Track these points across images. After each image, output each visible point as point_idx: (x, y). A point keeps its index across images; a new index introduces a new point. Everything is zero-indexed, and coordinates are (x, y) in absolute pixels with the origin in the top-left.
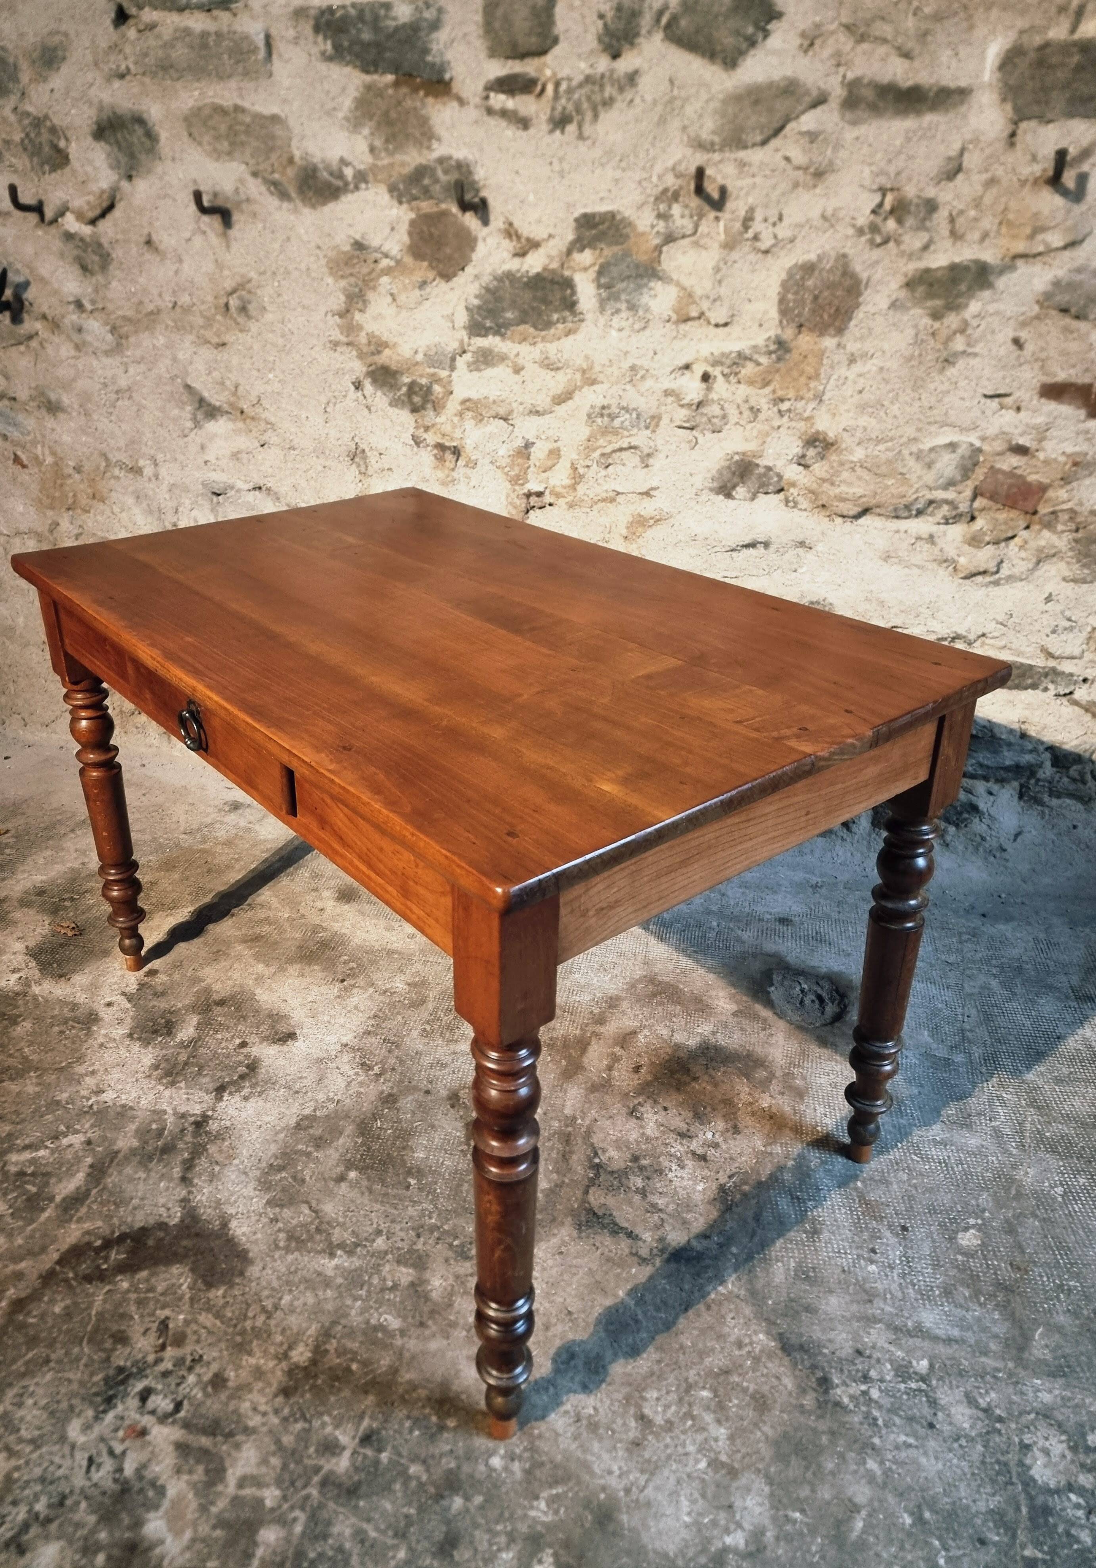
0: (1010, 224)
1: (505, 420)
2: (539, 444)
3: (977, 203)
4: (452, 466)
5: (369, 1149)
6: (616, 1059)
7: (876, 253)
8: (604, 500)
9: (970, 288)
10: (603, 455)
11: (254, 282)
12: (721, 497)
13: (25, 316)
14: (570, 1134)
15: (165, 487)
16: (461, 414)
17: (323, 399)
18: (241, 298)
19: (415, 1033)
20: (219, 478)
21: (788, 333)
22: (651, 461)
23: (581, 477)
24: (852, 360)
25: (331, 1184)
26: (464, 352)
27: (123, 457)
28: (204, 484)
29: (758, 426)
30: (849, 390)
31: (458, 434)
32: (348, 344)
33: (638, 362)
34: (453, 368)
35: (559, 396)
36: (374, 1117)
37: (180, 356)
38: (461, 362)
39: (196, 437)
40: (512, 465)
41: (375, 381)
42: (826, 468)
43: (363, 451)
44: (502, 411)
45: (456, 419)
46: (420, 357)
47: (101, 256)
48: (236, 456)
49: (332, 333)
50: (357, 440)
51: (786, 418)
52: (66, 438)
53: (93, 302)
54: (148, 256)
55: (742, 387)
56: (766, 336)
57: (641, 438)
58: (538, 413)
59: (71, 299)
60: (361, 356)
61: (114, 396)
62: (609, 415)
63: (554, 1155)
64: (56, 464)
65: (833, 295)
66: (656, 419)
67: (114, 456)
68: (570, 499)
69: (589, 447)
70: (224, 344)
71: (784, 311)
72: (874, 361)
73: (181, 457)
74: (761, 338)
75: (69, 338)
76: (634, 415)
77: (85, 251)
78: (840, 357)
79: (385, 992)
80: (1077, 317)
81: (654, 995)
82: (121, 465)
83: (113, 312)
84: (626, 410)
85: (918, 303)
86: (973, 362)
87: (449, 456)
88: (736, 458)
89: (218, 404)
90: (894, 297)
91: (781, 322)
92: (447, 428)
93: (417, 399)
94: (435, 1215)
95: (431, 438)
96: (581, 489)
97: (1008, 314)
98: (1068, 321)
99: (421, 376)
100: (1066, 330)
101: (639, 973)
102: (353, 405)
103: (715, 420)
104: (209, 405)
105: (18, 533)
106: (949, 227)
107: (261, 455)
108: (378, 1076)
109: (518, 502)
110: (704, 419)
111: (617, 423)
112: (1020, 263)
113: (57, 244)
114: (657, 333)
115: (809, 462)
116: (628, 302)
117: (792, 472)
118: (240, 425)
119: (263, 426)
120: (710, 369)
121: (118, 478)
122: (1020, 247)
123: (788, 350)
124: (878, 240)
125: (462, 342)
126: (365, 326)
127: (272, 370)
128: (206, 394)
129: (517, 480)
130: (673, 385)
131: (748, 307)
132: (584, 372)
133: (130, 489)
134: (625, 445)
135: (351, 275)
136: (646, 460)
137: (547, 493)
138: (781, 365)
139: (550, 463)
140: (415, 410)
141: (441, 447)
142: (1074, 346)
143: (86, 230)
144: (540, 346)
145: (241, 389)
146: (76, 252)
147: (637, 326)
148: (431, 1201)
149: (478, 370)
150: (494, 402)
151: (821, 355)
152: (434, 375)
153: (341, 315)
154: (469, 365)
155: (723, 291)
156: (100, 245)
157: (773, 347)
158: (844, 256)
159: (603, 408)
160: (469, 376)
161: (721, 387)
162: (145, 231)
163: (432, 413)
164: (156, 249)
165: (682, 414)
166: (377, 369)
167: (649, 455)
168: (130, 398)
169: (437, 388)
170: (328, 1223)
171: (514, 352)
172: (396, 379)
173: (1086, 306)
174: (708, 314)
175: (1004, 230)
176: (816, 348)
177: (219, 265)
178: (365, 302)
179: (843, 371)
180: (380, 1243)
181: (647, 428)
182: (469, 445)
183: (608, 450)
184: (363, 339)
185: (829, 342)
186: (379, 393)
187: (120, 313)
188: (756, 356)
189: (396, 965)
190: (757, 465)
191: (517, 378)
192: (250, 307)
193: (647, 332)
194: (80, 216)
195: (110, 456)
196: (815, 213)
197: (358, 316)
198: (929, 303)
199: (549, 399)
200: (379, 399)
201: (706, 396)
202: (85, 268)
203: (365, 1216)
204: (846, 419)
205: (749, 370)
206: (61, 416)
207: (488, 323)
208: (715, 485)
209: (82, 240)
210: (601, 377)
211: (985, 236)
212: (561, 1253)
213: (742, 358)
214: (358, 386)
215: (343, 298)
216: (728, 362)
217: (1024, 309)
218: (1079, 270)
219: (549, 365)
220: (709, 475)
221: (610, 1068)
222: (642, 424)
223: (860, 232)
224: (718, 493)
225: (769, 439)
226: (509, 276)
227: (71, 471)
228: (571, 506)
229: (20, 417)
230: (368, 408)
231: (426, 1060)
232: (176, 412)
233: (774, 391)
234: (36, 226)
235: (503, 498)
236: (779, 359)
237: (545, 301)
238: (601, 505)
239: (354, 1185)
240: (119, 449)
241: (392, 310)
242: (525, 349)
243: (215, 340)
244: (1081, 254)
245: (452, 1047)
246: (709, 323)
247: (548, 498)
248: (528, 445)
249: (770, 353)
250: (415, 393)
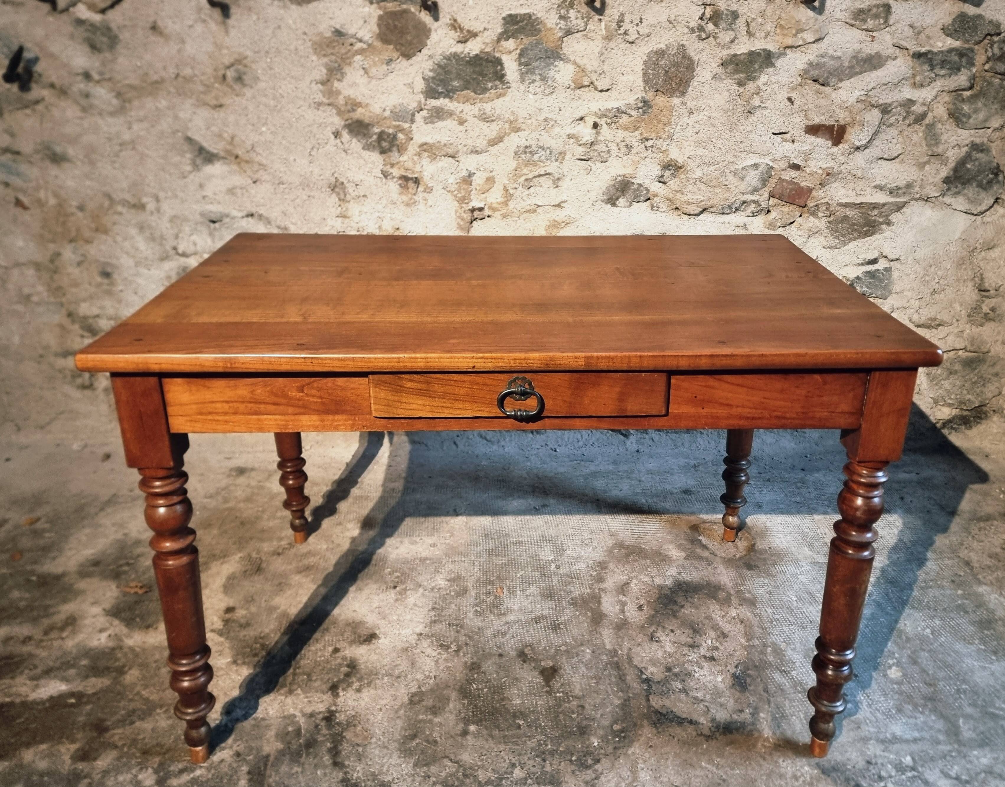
0: (782, 27)
1: (453, 157)
2: (478, 174)
3: (762, 14)
4: (414, 191)
5: (476, 706)
6: (624, 604)
7: (702, 44)
8: (529, 211)
9: (761, 67)
10: (527, 180)
11: (249, 59)
12: (609, 206)
13: (34, 85)
14: (617, 663)
15: (166, 218)
16: (419, 155)
17: (309, 145)
18: (237, 71)
19: (471, 615)
20: (215, 209)
21: (650, 96)
22: (560, 183)
23: (511, 195)
24: (691, 113)
25: (459, 738)
26: (421, 110)
27: (128, 197)
28: (202, 215)
29: (631, 157)
30: (690, 132)
31: (418, 168)
32: (329, 105)
33: (549, 116)
34: (413, 121)
35: (493, 140)
36: (469, 682)
37: (182, 115)
38: (419, 117)
39: (195, 178)
40: (459, 190)
41: (351, 132)
42: (678, 183)
43: (343, 183)
44: (450, 151)
45: (416, 158)
46: (387, 113)
47: (109, 38)
48: (231, 191)
49: (316, 96)
50: (336, 175)
51: (650, 152)
52: (70, 183)
53: (101, 73)
54: (153, 38)
55: (620, 131)
56: (636, 98)
57: (552, 167)
58: (477, 152)
59: (80, 71)
60: (340, 113)
61: (117, 148)
62: (531, 152)
63: (613, 679)
64: (60, 205)
65: (678, 70)
66: (563, 154)
67: (117, 196)
68: (503, 211)
69: (516, 174)
70: (221, 106)
71: (647, 81)
72: (705, 113)
73: (180, 194)
74: (632, 99)
75: (77, 103)
76: (548, 152)
77: (94, 33)
78: (683, 111)
79: (432, 589)
80: (823, 85)
81: (628, 556)
82: (125, 203)
83: (119, 82)
84: (543, 148)
85: (729, 75)
86: (765, 112)
87: (411, 184)
88: (619, 178)
89: (215, 151)
90: (714, 72)
91: (645, 88)
92: (409, 164)
93: (384, 144)
94: (548, 742)
95: (396, 172)
96: (511, 204)
97: (784, 83)
98: (818, 86)
99: (389, 127)
100: (818, 92)
101: (610, 543)
102: (333, 149)
103: (602, 154)
104: (208, 152)
105: (18, 265)
106: (746, 28)
107: (253, 190)
108: (457, 651)
109: (465, 216)
110: (596, 154)
111: (536, 157)
112: (788, 51)
113: (69, 28)
114: (561, 96)
115: (666, 180)
116: (540, 75)
117: (656, 187)
118: (234, 167)
119: (256, 167)
120: (597, 120)
121: (120, 214)
122: (790, 41)
123: (650, 107)
124: (704, 36)
125: (420, 102)
126: (343, 91)
127: (265, 124)
128: (205, 144)
129: (462, 200)
130: (573, 131)
131: (622, 78)
132: (511, 122)
133: (133, 222)
134: (542, 173)
135: (332, 54)
136: (557, 182)
137: (486, 208)
138: (646, 117)
139: (487, 187)
140: (383, 152)
141: (405, 179)
142: (823, 102)
143: (97, 18)
144: (479, 105)
145: (237, 139)
146: (86, 35)
147: (547, 92)
148: (542, 733)
149: (432, 122)
150: (445, 145)
151: (671, 109)
152: (398, 126)
153: (323, 83)
154: (425, 118)
155: (606, 67)
156: (109, 29)
157: (640, 105)
158: (683, 46)
159: (526, 147)
160: (425, 127)
161: (606, 132)
162: (151, 19)
163: (397, 154)
164: (161, 34)
165: (580, 151)
166: (353, 123)
167: (559, 179)
168: (134, 148)
169: (401, 136)
170: (471, 768)
171: (460, 109)
172: (369, 130)
173: (828, 77)
174: (596, 83)
175: (778, 31)
176: (667, 104)
177: (219, 47)
178: (343, 74)
179: (685, 120)
180: (518, 773)
181: (556, 160)
182: (426, 176)
183: (530, 176)
184: (341, 100)
185: (676, 101)
186: (354, 140)
187: (126, 82)
188: (629, 111)
189: (432, 568)
190: (633, 183)
191: (462, 128)
192: (245, 77)
193: (554, 96)
194: (91, 7)
195: (114, 196)
196: (663, 18)
197: (336, 84)
198: (736, 76)
199: (485, 142)
200: (356, 145)
201: (596, 138)
202: (94, 47)
203: (497, 756)
204: (688, 152)
205: (624, 119)
206: (66, 165)
207: (440, 89)
208: (605, 197)
209: (92, 25)
210: (523, 127)
211: (767, 35)
212: (651, 747)
213: (620, 112)
214: (337, 135)
215: (324, 71)
216: (611, 115)
217: (792, 80)
218: (822, 56)
219: (485, 119)
220: (601, 191)
221: (623, 611)
222: (553, 159)
223: (692, 31)
224: (606, 203)
225: (639, 166)
226: (455, 55)
227: (74, 210)
228: (504, 216)
229: (23, 168)
230: (345, 151)
231: (489, 633)
232: (177, 159)
233: (641, 134)
234: (48, 13)
235: (453, 214)
236: (644, 113)
237: (481, 74)
238: (525, 215)
239: (477, 735)
240: (123, 190)
241: (365, 79)
242: (467, 107)
243: (214, 102)
244: (823, 45)
245: (504, 619)
246: (596, 89)
247: (487, 212)
248: (471, 175)
249: (639, 108)
250: (384, 140)
